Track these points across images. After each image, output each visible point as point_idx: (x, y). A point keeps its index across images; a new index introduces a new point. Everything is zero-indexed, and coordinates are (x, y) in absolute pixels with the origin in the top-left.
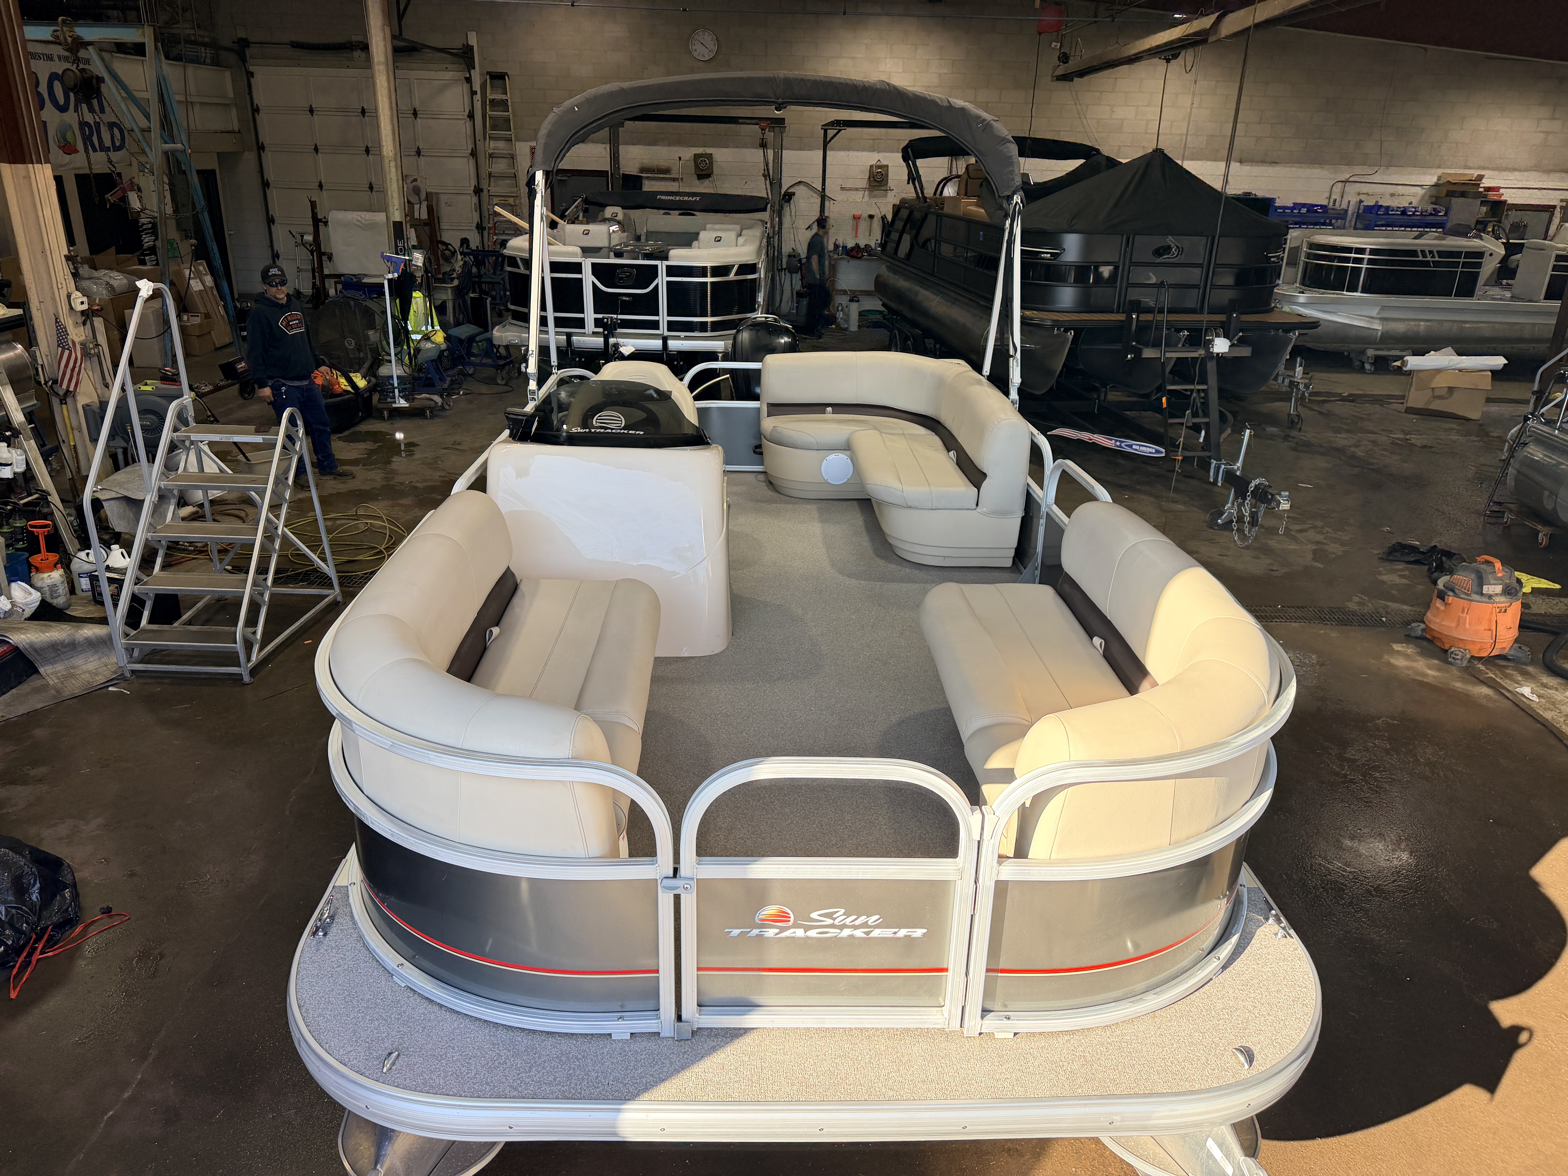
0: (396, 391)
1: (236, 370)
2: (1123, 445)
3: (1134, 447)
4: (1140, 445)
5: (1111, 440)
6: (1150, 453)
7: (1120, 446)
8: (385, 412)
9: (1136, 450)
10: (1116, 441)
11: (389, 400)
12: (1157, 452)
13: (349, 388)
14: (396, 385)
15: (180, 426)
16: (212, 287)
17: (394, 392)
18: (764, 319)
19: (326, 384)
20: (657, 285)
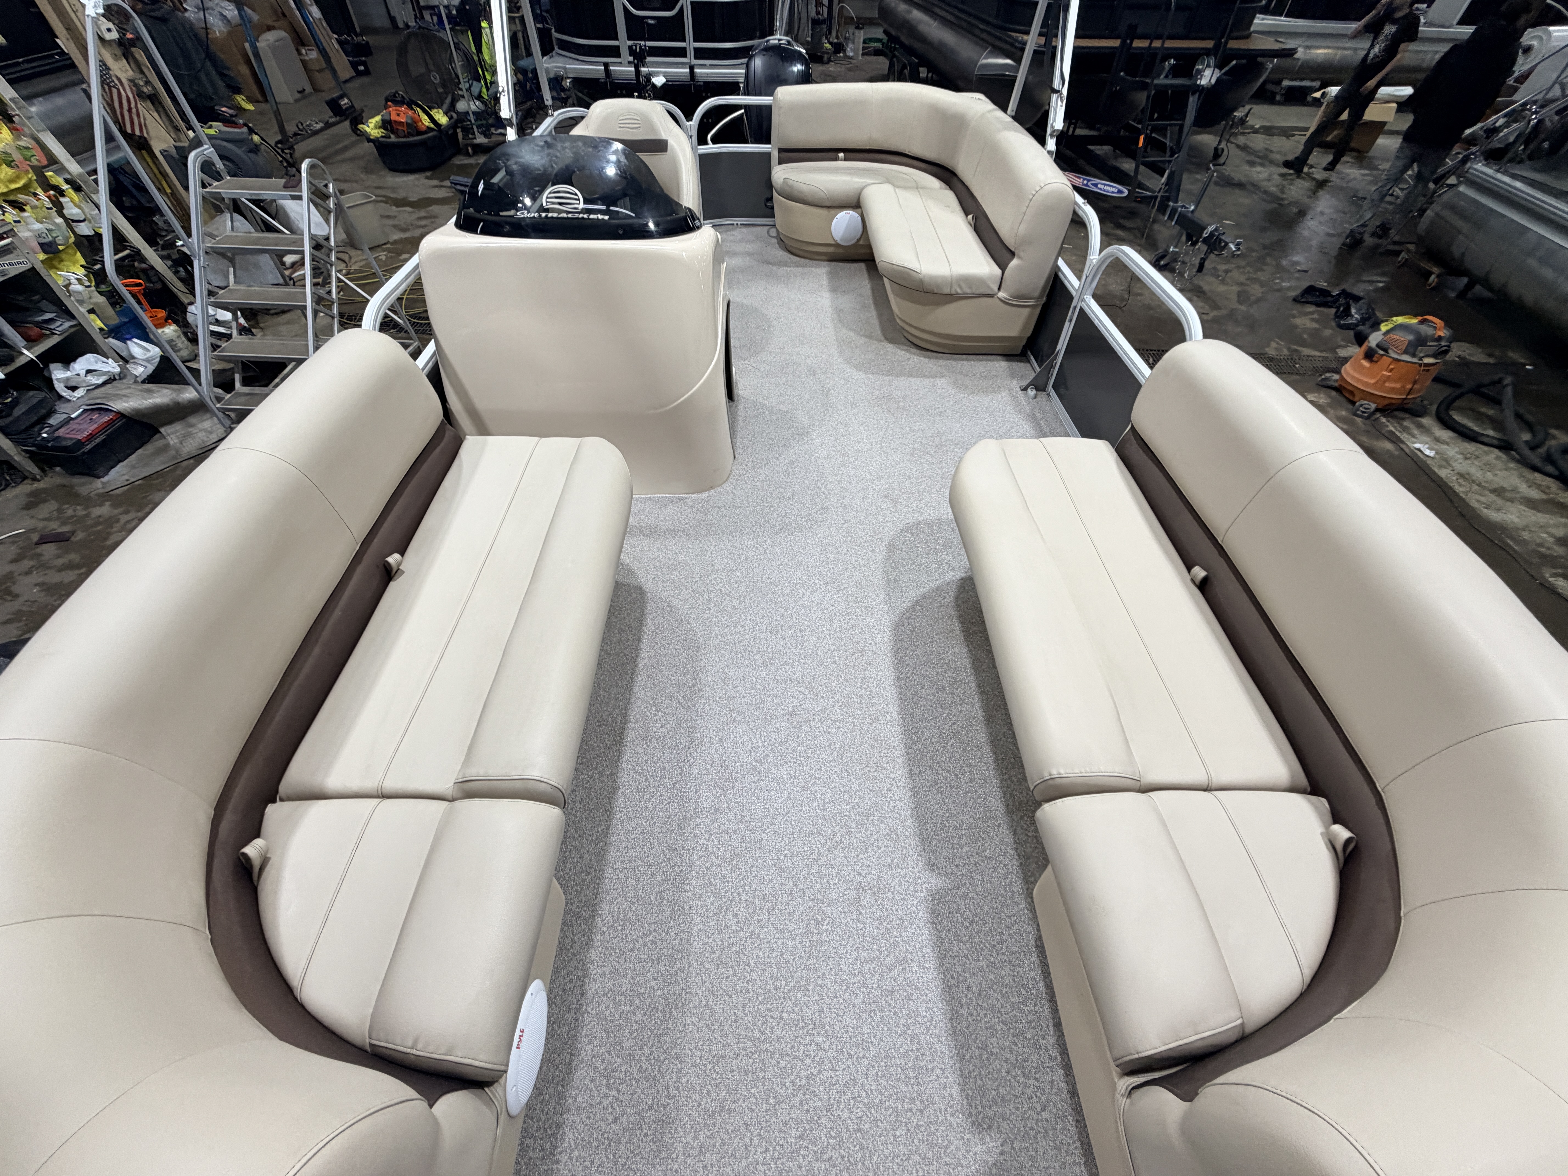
0: (475, 127)
1: (339, 105)
2: (1089, 184)
3: (1099, 186)
4: (1105, 185)
5: (1079, 178)
6: (1113, 192)
7: (1087, 185)
8: (469, 149)
9: (1100, 189)
10: (1084, 179)
11: (470, 136)
12: (1120, 192)
13: (432, 126)
14: (473, 121)
15: (208, 179)
16: (320, 19)
17: (472, 128)
18: (777, 42)
19: (409, 121)
20: (682, 6)
